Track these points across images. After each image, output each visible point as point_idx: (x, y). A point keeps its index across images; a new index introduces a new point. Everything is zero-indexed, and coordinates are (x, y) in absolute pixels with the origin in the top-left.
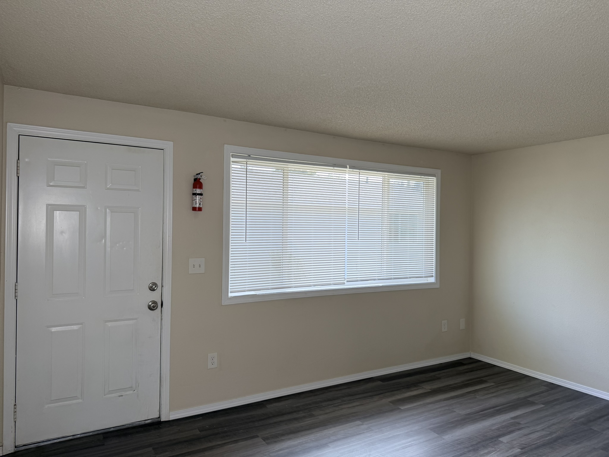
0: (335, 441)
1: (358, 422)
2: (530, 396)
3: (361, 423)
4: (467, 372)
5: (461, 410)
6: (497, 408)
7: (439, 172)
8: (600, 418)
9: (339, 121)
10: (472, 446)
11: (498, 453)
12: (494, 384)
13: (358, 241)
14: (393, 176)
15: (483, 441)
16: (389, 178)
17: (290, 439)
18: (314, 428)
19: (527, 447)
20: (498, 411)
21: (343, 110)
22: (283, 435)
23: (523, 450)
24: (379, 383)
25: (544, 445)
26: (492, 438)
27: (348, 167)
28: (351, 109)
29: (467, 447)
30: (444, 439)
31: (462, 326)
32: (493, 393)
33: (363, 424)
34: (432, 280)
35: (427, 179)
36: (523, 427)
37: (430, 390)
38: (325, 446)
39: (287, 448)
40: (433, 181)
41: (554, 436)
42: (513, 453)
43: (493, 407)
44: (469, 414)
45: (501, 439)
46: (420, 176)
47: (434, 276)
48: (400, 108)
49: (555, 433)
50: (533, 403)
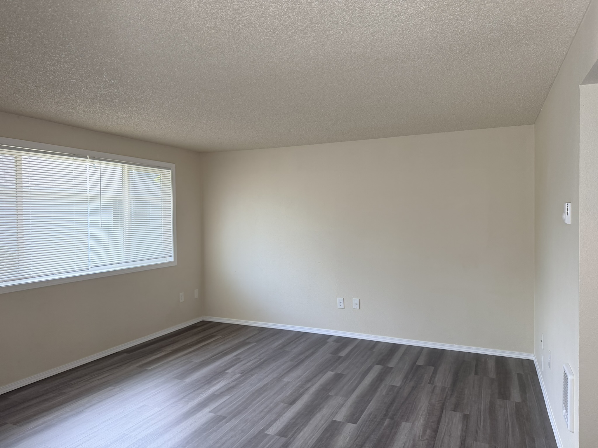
0: (91, 406)
1: (111, 388)
2: (247, 339)
3: (113, 388)
4: (200, 332)
5: (197, 360)
6: (224, 352)
7: (173, 166)
8: (290, 343)
9: (81, 116)
10: (207, 381)
11: (225, 380)
12: (222, 336)
13: (101, 228)
14: (132, 168)
15: (215, 376)
16: (129, 169)
17: (43, 417)
18: (67, 402)
19: (244, 372)
20: (226, 353)
21: (87, 108)
22: (35, 415)
23: (242, 374)
24: (125, 355)
25: (256, 368)
26: (221, 372)
27: (88, 157)
28: (95, 108)
29: (203, 383)
30: (185, 382)
31: (196, 296)
32: (221, 342)
33: (115, 388)
34: (171, 259)
35: (163, 172)
36: (242, 360)
37: (171, 351)
38: (81, 412)
39: (43, 424)
40: (169, 173)
41: (262, 360)
42: (235, 378)
43: (222, 352)
44: (203, 361)
45: (227, 371)
46: (157, 169)
47: (172, 256)
48: (141, 113)
49: (263, 358)
50: (249, 343)
